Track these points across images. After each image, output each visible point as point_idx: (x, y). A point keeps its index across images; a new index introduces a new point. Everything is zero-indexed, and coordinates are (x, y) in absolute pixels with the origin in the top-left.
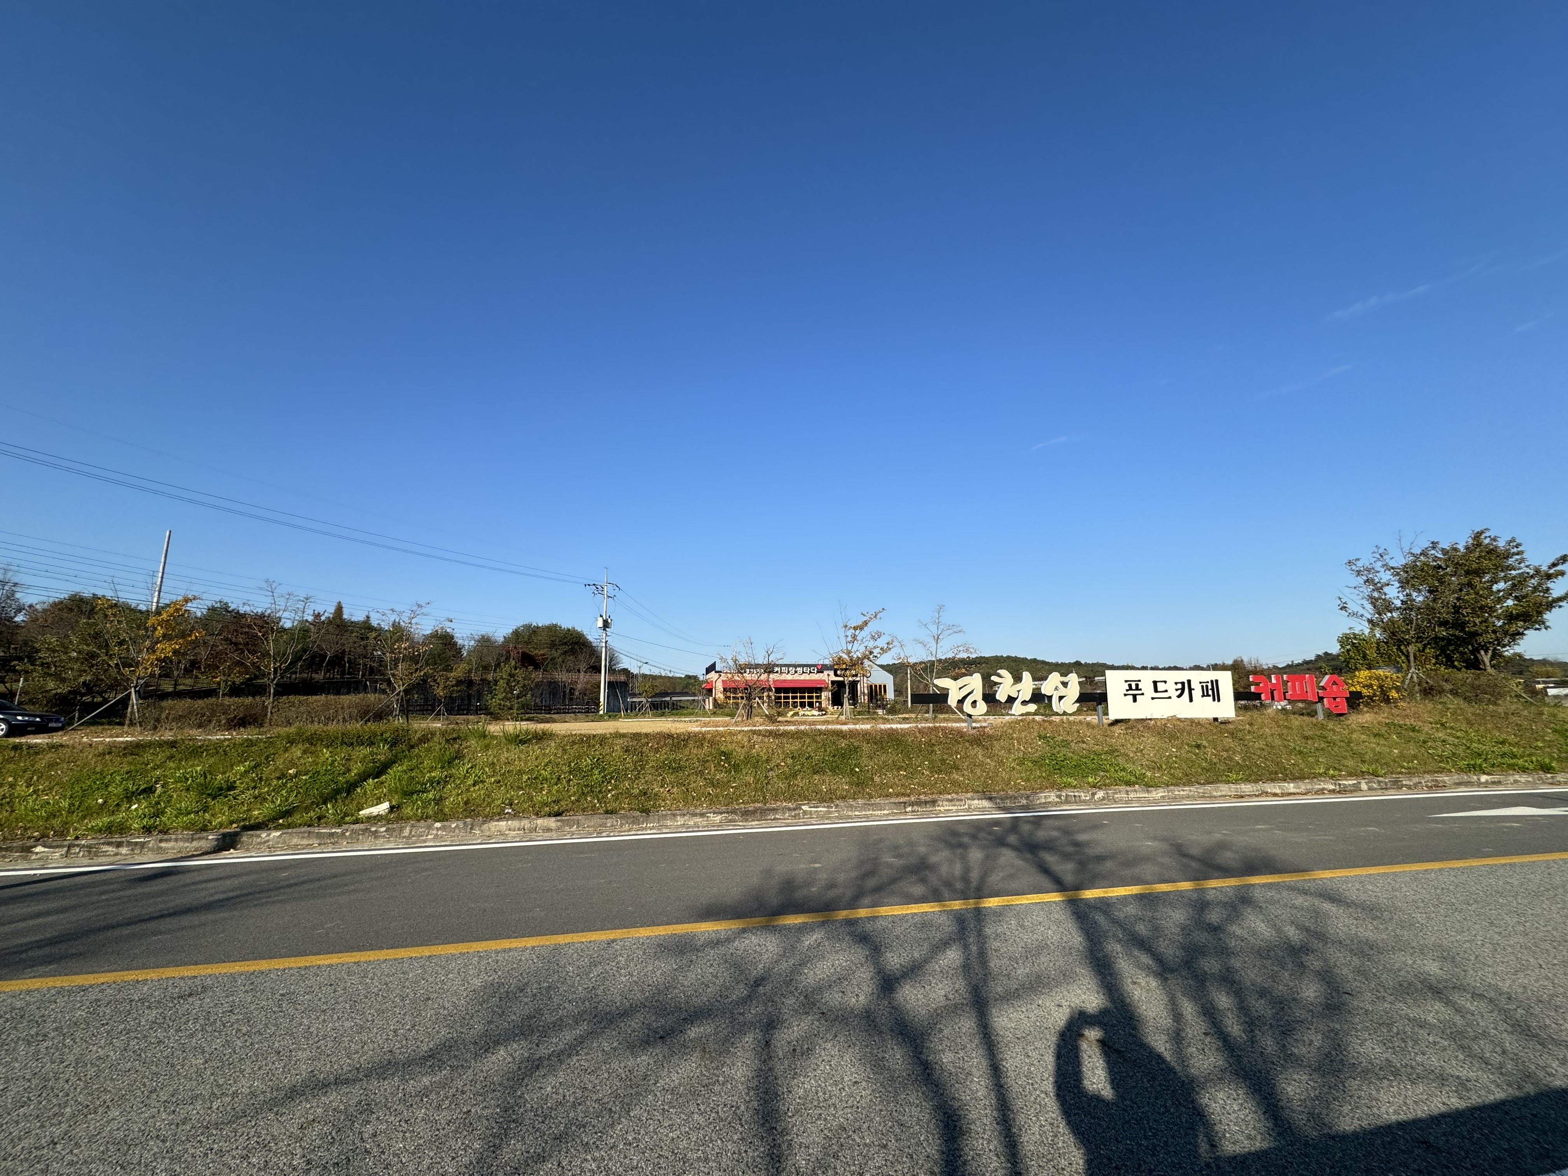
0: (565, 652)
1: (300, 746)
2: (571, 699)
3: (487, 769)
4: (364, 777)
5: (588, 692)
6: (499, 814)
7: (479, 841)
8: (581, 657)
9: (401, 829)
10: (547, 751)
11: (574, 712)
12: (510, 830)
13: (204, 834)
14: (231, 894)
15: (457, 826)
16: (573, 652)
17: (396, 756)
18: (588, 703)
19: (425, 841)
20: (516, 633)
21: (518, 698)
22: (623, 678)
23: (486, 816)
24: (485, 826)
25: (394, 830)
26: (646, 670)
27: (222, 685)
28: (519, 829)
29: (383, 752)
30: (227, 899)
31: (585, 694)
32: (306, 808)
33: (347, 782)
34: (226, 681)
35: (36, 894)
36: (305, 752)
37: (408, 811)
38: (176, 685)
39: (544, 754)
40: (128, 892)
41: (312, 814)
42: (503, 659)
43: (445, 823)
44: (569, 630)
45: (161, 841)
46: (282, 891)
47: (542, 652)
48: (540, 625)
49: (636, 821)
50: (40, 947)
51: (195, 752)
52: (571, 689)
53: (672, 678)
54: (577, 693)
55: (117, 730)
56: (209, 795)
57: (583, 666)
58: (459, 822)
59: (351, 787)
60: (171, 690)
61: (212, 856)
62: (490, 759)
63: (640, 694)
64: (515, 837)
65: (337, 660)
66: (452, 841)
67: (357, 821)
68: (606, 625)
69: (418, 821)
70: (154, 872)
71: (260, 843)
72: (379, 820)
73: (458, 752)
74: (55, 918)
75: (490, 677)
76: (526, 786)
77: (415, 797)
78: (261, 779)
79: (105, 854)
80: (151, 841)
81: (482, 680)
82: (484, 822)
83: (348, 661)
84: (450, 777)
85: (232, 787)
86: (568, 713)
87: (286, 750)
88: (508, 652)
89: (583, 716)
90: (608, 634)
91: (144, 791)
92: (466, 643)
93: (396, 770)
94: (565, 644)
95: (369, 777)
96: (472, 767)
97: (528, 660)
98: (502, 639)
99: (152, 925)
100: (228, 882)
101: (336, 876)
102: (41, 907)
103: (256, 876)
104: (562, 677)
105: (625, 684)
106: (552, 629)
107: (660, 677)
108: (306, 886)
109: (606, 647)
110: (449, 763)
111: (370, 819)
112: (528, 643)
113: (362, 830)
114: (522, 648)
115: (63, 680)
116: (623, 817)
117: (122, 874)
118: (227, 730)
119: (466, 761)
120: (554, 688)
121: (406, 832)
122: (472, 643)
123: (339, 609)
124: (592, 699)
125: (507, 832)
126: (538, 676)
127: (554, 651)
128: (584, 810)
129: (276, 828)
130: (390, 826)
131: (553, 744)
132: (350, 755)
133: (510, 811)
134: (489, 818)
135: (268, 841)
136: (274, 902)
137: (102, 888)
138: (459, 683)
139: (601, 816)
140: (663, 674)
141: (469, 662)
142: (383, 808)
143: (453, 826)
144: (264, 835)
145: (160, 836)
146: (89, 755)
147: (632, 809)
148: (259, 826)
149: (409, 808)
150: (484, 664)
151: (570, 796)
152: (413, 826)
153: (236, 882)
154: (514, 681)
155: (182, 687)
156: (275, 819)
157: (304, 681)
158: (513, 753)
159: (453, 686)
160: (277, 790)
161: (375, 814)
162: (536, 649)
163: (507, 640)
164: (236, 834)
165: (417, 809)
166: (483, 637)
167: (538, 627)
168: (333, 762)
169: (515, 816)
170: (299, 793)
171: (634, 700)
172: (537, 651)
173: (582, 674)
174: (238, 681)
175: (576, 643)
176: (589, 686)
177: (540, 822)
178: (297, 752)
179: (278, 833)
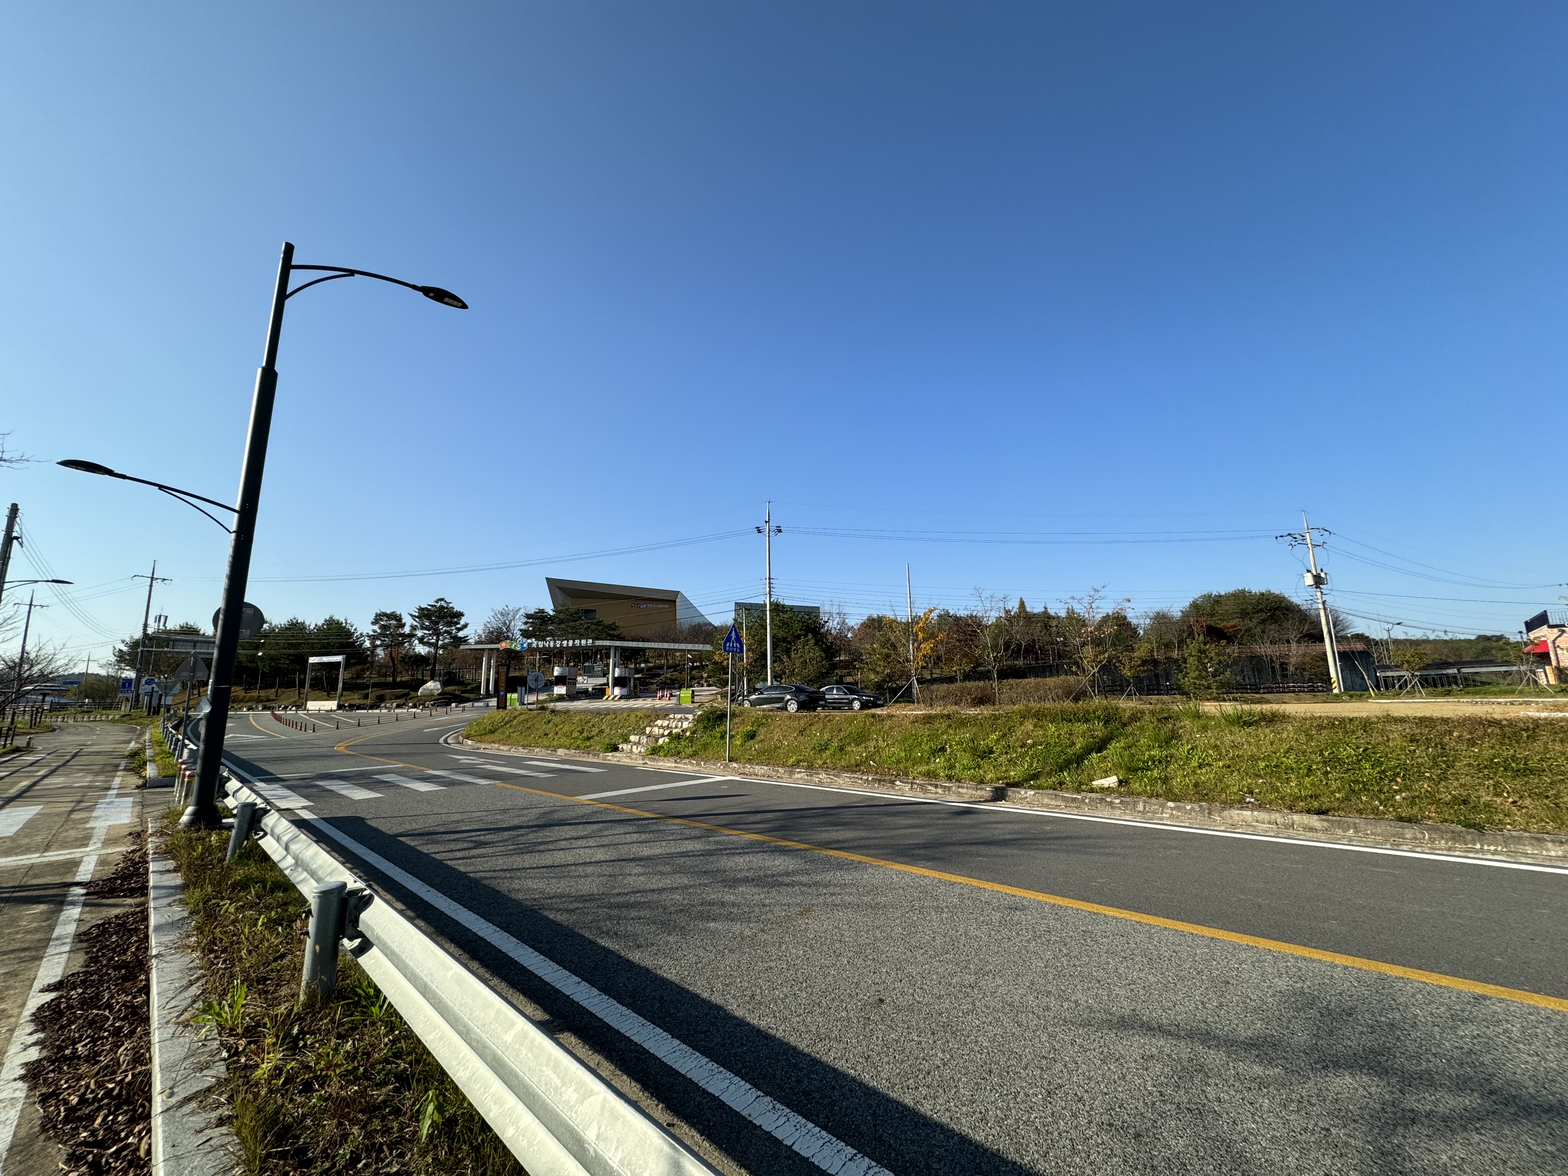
0: (1263, 622)
1: (1030, 720)
2: (1285, 676)
3: (1211, 752)
4: (1088, 751)
5: (1308, 667)
6: (1240, 802)
7: (1222, 828)
8: (1288, 624)
9: (1135, 804)
10: (1285, 736)
11: (1293, 692)
12: (1257, 821)
13: (983, 786)
14: (1015, 836)
15: (1192, 809)
16: (1274, 619)
17: (1112, 733)
18: (1310, 680)
19: (1161, 819)
20: (1195, 606)
21: (1214, 676)
22: (1359, 646)
23: (1225, 803)
24: (1226, 813)
25: (1128, 803)
26: (1399, 634)
27: (958, 673)
28: (1269, 823)
29: (1099, 729)
30: (1014, 840)
31: (1304, 669)
32: (1048, 773)
33: (1075, 754)
34: (960, 670)
35: (905, 812)
36: (1035, 726)
37: (1136, 786)
38: (931, 674)
39: (1281, 740)
40: (952, 821)
41: (1053, 779)
42: (1185, 635)
43: (1178, 804)
44: (1262, 594)
45: (959, 787)
46: (1051, 841)
47: (1232, 623)
48: (1223, 593)
49: (1456, 837)
50: (920, 848)
51: (963, 723)
52: (1282, 664)
53: (1451, 641)
54: (1291, 668)
55: (912, 706)
56: (979, 756)
57: (1293, 635)
58: (1194, 805)
59: (1079, 759)
60: (929, 677)
61: (992, 804)
62: (1212, 741)
63: (1397, 666)
64: (1267, 831)
65: (1030, 649)
66: (1191, 823)
67: (1092, 791)
68: (1318, 581)
69: (1150, 797)
70: (961, 809)
71: (1021, 799)
72: (1111, 792)
73: (1173, 731)
74: (919, 830)
75: (1175, 654)
76: (1265, 774)
77: (1140, 773)
78: (1009, 746)
79: (930, 792)
80: (952, 785)
81: (1166, 658)
82: (1224, 809)
83: (1040, 649)
84: (1171, 757)
85: (991, 752)
86: (1285, 692)
87: (1021, 724)
88: (1190, 627)
89: (1309, 696)
90: (1325, 592)
91: (940, 750)
92: (1142, 622)
93: (1115, 747)
94: (1261, 610)
95: (1092, 750)
96: (1192, 749)
97: (1215, 634)
98: (1180, 614)
99: (974, 848)
100: (1010, 827)
101: (1090, 837)
102: (911, 822)
103: (1027, 825)
104: (1265, 649)
105: (1365, 655)
106: (1240, 596)
107: (1427, 641)
108: (1068, 842)
109: (1325, 609)
110: (1166, 743)
111: (1103, 790)
112: (1212, 615)
113: (1099, 799)
114: (1206, 621)
115: (878, 673)
116: (1430, 829)
117: (944, 807)
118: (974, 707)
119: (1184, 742)
120: (1257, 664)
121: (1140, 807)
122: (1148, 621)
123: (1022, 604)
124: (1315, 675)
125: (1255, 824)
126: (1233, 650)
127: (1247, 621)
128: (1360, 812)
129: (1031, 787)
130: (1123, 799)
131: (1290, 728)
132: (1071, 730)
133: (1252, 800)
134: (1228, 804)
135: (1026, 798)
136: (1049, 850)
137: (938, 815)
138: (1144, 662)
139: (1392, 823)
140: (1432, 637)
141: (1149, 641)
142: (1112, 781)
143: (1188, 807)
144: (1023, 792)
145: (957, 784)
146: (906, 723)
147: (1446, 821)
148: (1017, 785)
149: (1137, 784)
150: (1165, 641)
151: (1333, 793)
152: (1145, 802)
153: (1016, 827)
154: (1207, 657)
155: (935, 676)
156: (1027, 780)
157: (1010, 667)
158: (1240, 735)
159: (1138, 666)
160: (1022, 756)
161: (1106, 786)
162: (1223, 620)
163: (1185, 615)
164: (1003, 789)
165: (1146, 786)
166: (1158, 613)
167: (1220, 596)
168: (1060, 735)
169: (1260, 806)
170: (1038, 760)
171: (1389, 674)
172: (1225, 623)
173: (1294, 645)
174: (967, 669)
175: (1277, 609)
176: (1307, 659)
177: (1296, 817)
178: (1029, 725)
179: (1032, 793)
